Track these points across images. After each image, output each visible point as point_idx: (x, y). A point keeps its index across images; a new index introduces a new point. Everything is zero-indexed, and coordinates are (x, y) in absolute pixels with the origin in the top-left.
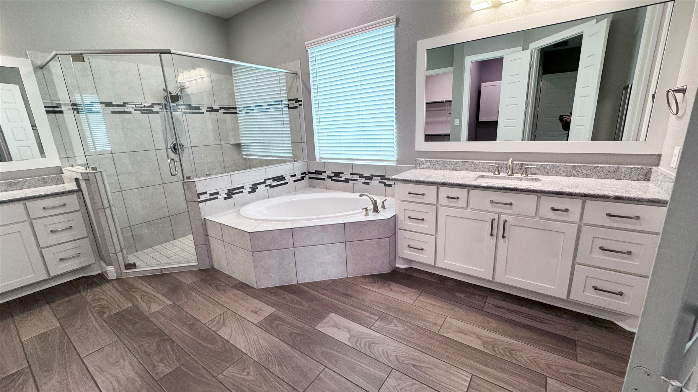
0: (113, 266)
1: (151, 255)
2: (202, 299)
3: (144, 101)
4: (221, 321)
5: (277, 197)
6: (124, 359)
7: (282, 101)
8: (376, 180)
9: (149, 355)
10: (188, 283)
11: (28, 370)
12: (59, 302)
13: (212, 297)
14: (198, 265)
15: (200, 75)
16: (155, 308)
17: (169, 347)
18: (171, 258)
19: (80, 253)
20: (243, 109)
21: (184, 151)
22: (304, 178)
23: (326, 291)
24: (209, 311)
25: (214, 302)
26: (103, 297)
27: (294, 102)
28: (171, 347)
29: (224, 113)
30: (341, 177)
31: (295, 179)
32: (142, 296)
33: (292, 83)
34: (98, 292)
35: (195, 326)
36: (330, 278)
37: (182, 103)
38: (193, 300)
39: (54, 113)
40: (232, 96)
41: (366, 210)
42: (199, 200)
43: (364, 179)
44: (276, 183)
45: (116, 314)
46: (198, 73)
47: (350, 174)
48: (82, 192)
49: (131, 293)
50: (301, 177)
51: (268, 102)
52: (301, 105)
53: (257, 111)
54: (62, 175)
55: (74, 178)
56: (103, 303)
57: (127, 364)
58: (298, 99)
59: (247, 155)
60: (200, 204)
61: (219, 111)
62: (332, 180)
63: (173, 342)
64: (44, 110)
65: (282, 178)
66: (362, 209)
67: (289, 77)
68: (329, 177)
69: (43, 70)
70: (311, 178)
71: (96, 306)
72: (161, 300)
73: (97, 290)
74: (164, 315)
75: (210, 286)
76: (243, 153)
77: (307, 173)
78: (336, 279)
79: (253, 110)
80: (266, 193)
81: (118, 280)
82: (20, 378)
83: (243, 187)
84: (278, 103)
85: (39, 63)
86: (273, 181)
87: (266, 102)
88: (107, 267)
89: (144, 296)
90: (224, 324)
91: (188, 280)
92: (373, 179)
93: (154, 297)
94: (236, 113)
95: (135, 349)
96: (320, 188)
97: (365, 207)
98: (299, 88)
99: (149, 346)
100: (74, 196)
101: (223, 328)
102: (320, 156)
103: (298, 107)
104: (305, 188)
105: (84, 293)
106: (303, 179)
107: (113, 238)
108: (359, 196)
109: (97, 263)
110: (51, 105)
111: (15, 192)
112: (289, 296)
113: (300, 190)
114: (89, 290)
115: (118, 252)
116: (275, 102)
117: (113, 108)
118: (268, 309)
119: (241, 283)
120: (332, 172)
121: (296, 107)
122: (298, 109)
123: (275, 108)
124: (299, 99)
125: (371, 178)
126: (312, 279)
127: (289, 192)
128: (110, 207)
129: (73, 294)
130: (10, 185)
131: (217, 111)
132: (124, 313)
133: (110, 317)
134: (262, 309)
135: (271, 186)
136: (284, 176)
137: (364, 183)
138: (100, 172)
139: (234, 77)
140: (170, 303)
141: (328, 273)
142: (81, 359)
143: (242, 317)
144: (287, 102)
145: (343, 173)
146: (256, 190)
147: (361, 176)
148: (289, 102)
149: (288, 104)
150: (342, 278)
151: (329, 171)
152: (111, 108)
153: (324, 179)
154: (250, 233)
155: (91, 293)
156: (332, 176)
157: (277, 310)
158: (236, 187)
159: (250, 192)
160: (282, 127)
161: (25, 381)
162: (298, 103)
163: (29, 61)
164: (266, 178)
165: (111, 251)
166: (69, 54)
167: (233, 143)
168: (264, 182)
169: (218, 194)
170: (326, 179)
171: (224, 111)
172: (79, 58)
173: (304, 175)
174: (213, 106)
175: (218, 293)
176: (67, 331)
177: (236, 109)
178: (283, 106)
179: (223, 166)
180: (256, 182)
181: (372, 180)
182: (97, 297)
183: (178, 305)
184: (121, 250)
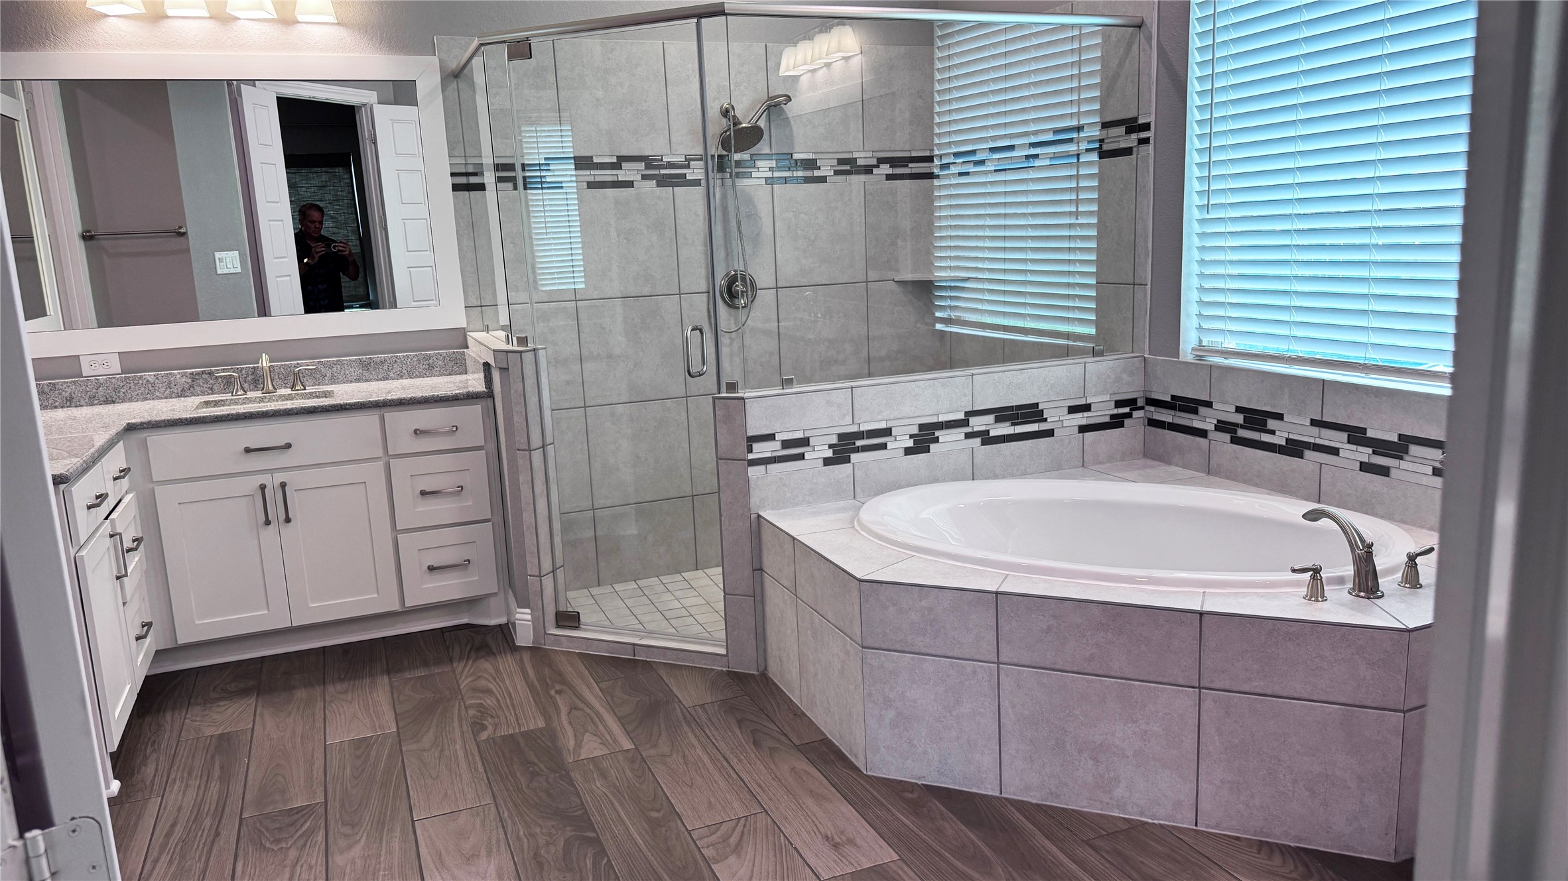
0: (528, 611)
1: (629, 602)
2: (706, 759)
3: (667, 151)
4: (733, 840)
5: (1004, 477)
6: (489, 854)
7: (1079, 129)
8: (1422, 460)
9: (540, 865)
10: (687, 703)
11: (321, 810)
12: (407, 675)
13: (734, 761)
14: (727, 655)
15: (840, 52)
16: (591, 748)
17: (589, 862)
18: (672, 622)
19: (469, 560)
20: (952, 160)
21: (756, 303)
22: (1127, 422)
23: (1092, 852)
24: (713, 800)
25: (735, 776)
26: (491, 686)
27: (1121, 130)
28: (594, 865)
29: (889, 177)
30: (1273, 432)
31: (1084, 422)
32: (573, 708)
33: (1121, 64)
34: (486, 670)
35: (664, 829)
36: (1125, 812)
37: (767, 150)
38: (684, 756)
39: (468, 190)
40: (924, 117)
41: (1314, 578)
42: (751, 456)
43: (1370, 451)
44: (1006, 429)
45: (503, 738)
46: (834, 44)
47: (1308, 423)
48: (494, 399)
49: (552, 692)
50: (1112, 416)
51: (1035, 133)
52: (1146, 141)
53: (993, 168)
54: (465, 350)
55: (482, 361)
56: (489, 702)
57: (492, 868)
58: (1136, 119)
59: (947, 321)
60: (750, 469)
61: (875, 171)
62: (1236, 440)
63: (602, 852)
64: (449, 181)
65: (1032, 413)
66: (1294, 571)
67: (1114, 39)
68: (1222, 426)
69: (458, 79)
70: (1153, 423)
71: (471, 706)
72: (610, 733)
73: (486, 665)
74: (603, 775)
75: (740, 728)
76: (938, 314)
77: (1140, 403)
78: (1147, 823)
79: (982, 162)
80: (965, 458)
81: (534, 650)
82: (305, 822)
83: (887, 432)
84: (1064, 136)
85: (453, 65)
86: (998, 420)
87: (1026, 134)
88: (518, 610)
89: (576, 708)
90: (737, 849)
91: (689, 694)
92: (1407, 453)
93: (596, 719)
94: (931, 176)
95: (518, 838)
96: (1185, 467)
97: (1310, 565)
98: (1144, 79)
99: (548, 844)
100: (476, 409)
101: (732, 859)
102: (1200, 341)
103: (1135, 149)
104: (1122, 459)
105: (458, 666)
106: (1121, 425)
107: (540, 531)
108: (1304, 516)
109: (501, 595)
110: (463, 171)
111: (374, 385)
112: (954, 828)
113: (1101, 463)
114: (471, 662)
115: (545, 573)
116: (1056, 131)
117: (593, 172)
118: (876, 847)
119: (826, 743)
120: (1239, 410)
121: (1127, 151)
122: (1134, 156)
123: (1055, 156)
124: (1141, 121)
125: (1399, 448)
126: (1058, 796)
127: (1055, 468)
128: (543, 446)
129: (439, 662)
130: (366, 366)
131: (868, 170)
132: (522, 741)
133: (491, 740)
134: (859, 841)
135: (986, 439)
136: (1041, 407)
137: (1365, 467)
138: (534, 350)
139: (938, 48)
140: (628, 745)
141: (1119, 792)
142: (413, 821)
143: (792, 845)
144: (1096, 132)
145: (1279, 417)
146: (932, 446)
147: (1357, 436)
148: (1104, 132)
149: (1101, 141)
150: (1174, 827)
151: (1227, 403)
152: (588, 172)
153: (1203, 433)
154: (861, 581)
155: (471, 671)
156: (1237, 425)
157: (902, 859)
158: (865, 427)
159: (908, 451)
160: (1071, 226)
161: (312, 831)
162: (1134, 136)
163: (435, 60)
164: (969, 409)
165: (532, 569)
166: (504, 42)
167: (909, 276)
168: (963, 423)
169: (808, 445)
170: (1210, 435)
171: (890, 171)
172: (521, 50)
173: (1126, 410)
174: (855, 155)
175: (753, 755)
176: (404, 749)
177: (933, 161)
178: (1084, 146)
179: (864, 354)
180: (934, 420)
181: (1401, 458)
182: (483, 683)
183: (643, 758)
184: (553, 571)
